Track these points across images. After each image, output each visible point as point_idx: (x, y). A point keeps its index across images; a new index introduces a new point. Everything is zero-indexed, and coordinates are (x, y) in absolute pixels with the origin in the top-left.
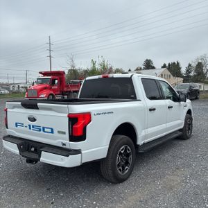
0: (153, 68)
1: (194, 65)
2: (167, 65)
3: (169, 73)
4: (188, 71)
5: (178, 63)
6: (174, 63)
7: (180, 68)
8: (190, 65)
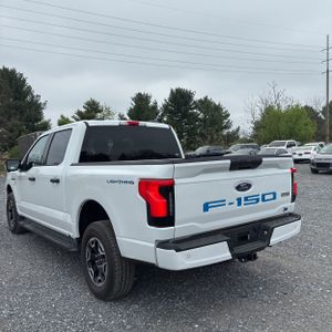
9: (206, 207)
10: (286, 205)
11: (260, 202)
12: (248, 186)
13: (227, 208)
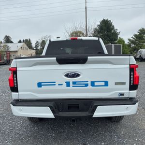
0: (12, 42)
1: (40, 42)
2: (22, 41)
3: (27, 47)
4: (37, 46)
5: (29, 40)
6: (27, 40)
7: (31, 44)
8: (37, 42)
9: (40, 85)
10: (122, 92)
11: (90, 87)
12: (77, 75)
13: (57, 87)
